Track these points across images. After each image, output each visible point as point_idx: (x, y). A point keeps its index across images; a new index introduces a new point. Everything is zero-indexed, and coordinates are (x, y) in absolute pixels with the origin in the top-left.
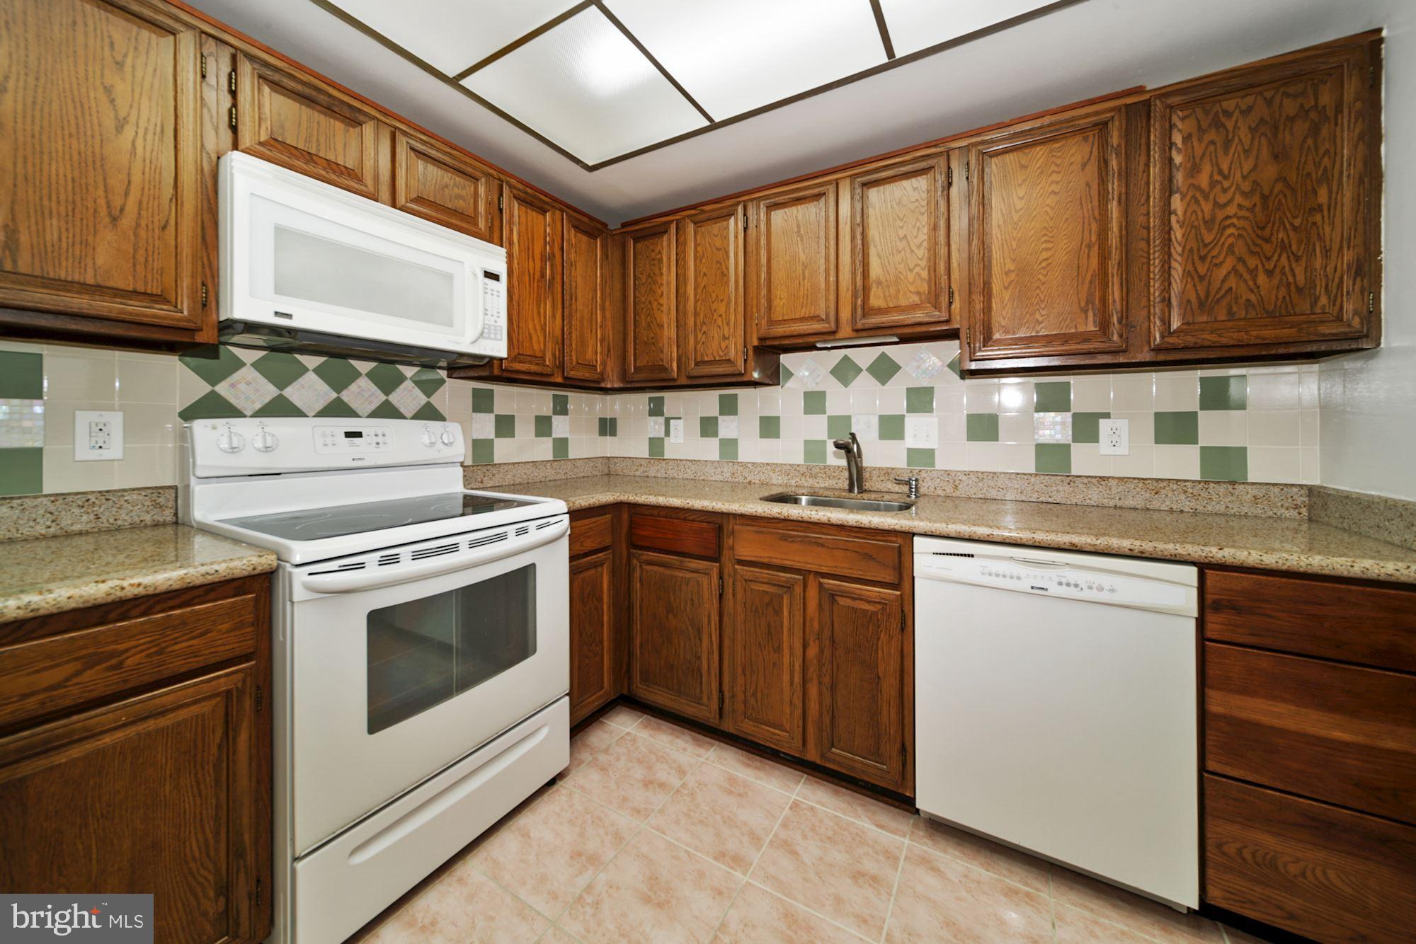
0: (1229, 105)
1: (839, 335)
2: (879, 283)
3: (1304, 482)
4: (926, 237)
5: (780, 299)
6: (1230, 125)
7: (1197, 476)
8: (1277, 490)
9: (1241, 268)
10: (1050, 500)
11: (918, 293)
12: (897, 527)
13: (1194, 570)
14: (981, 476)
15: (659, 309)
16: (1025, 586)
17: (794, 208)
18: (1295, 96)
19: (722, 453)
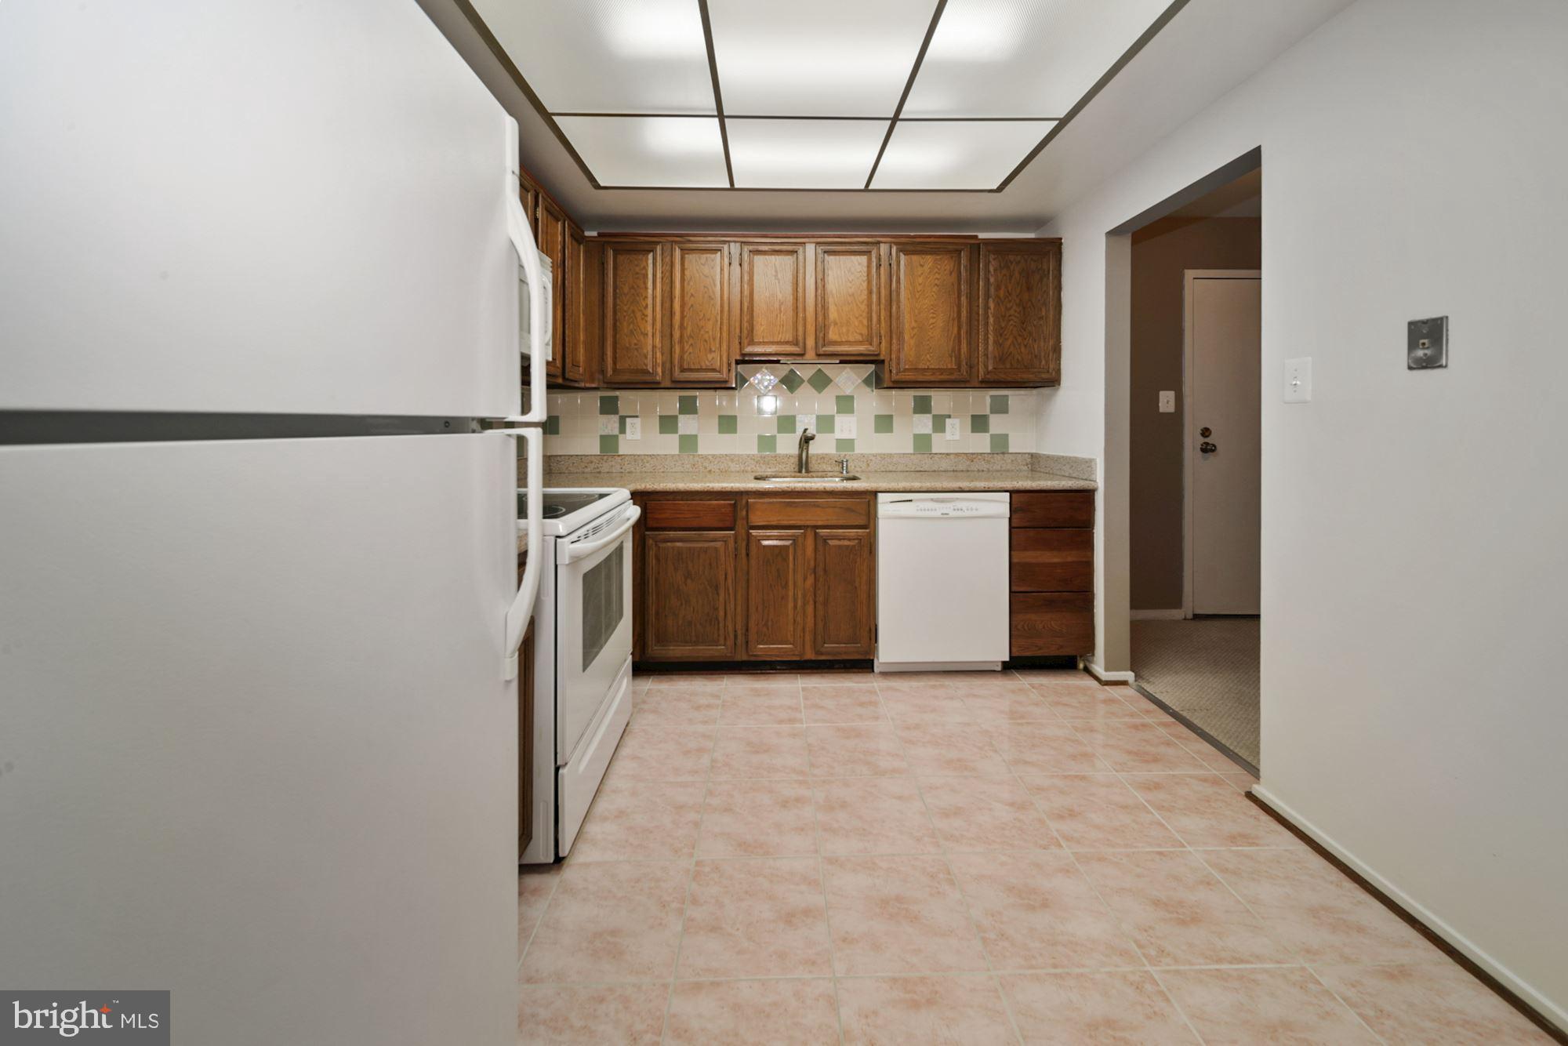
0: (1011, 257)
1: (805, 358)
2: (836, 324)
3: (1028, 451)
4: (866, 297)
5: (761, 325)
6: (1012, 268)
7: (988, 451)
8: (1020, 455)
9: (1015, 342)
10: (922, 469)
11: (861, 334)
12: (869, 489)
13: (1008, 494)
14: (883, 456)
15: (643, 319)
16: (938, 514)
17: (773, 257)
18: (1035, 261)
19: (682, 448)
